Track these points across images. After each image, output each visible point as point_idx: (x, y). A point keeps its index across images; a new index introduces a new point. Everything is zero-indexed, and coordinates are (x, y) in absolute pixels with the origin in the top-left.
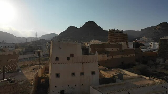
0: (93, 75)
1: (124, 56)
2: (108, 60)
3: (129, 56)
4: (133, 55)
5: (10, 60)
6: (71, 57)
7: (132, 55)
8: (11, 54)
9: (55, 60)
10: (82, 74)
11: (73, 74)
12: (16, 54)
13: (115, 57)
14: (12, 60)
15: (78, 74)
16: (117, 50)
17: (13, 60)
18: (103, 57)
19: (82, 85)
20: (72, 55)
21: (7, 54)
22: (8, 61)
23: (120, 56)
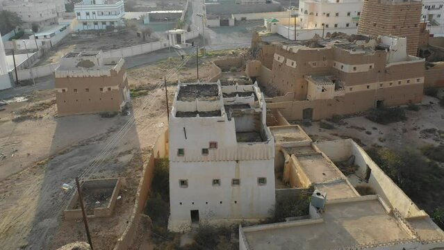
0: (261, 185)
1: (386, 84)
2: (337, 99)
3: (404, 82)
4: (418, 80)
5: (105, 89)
6: (211, 147)
7: (414, 81)
8: (105, 76)
9: (176, 153)
10: (236, 182)
11: (216, 182)
12: (118, 72)
13: (357, 88)
14: (109, 89)
15: (226, 182)
16: (367, 70)
17: (112, 88)
18: (323, 91)
19: (236, 202)
20: (213, 145)
21: (99, 76)
22: (101, 89)
23: (374, 86)
